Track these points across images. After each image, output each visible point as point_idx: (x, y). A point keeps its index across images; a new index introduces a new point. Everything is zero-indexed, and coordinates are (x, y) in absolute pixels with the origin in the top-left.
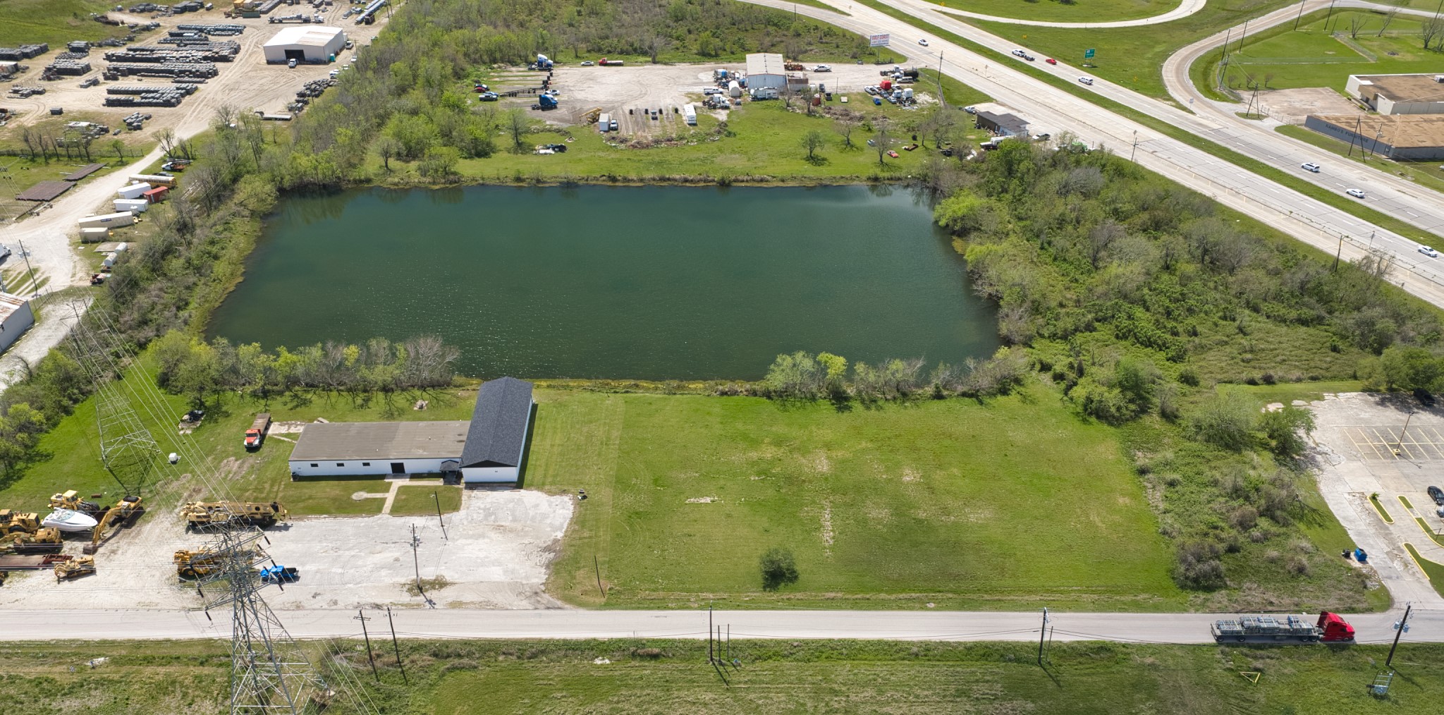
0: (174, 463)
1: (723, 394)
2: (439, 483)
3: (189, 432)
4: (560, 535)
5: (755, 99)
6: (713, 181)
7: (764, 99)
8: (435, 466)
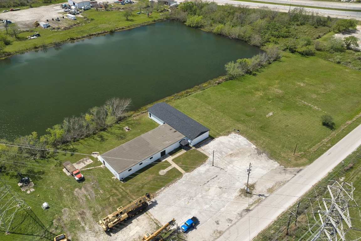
0: (48, 208)
1: (219, 83)
2: (183, 152)
3: (32, 190)
4: (254, 146)
5: (84, 10)
6: (108, 32)
7: (87, 9)
8: (177, 145)
